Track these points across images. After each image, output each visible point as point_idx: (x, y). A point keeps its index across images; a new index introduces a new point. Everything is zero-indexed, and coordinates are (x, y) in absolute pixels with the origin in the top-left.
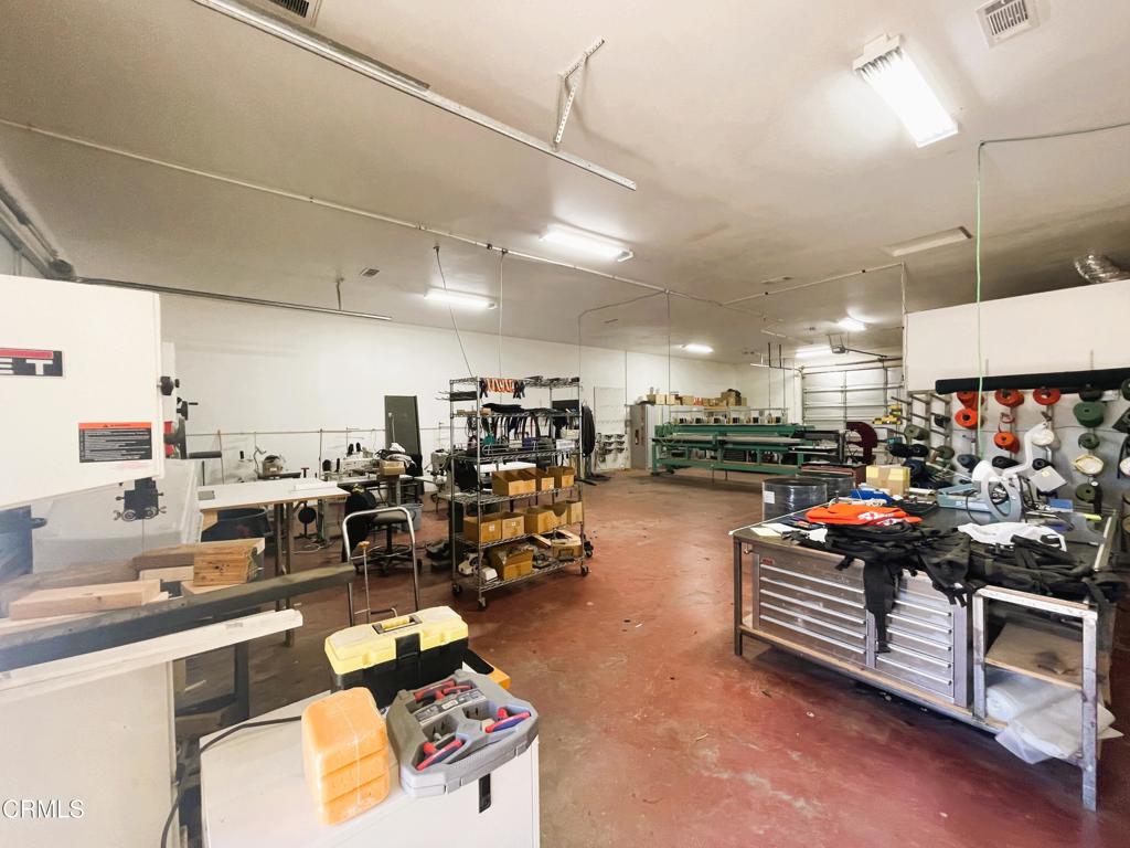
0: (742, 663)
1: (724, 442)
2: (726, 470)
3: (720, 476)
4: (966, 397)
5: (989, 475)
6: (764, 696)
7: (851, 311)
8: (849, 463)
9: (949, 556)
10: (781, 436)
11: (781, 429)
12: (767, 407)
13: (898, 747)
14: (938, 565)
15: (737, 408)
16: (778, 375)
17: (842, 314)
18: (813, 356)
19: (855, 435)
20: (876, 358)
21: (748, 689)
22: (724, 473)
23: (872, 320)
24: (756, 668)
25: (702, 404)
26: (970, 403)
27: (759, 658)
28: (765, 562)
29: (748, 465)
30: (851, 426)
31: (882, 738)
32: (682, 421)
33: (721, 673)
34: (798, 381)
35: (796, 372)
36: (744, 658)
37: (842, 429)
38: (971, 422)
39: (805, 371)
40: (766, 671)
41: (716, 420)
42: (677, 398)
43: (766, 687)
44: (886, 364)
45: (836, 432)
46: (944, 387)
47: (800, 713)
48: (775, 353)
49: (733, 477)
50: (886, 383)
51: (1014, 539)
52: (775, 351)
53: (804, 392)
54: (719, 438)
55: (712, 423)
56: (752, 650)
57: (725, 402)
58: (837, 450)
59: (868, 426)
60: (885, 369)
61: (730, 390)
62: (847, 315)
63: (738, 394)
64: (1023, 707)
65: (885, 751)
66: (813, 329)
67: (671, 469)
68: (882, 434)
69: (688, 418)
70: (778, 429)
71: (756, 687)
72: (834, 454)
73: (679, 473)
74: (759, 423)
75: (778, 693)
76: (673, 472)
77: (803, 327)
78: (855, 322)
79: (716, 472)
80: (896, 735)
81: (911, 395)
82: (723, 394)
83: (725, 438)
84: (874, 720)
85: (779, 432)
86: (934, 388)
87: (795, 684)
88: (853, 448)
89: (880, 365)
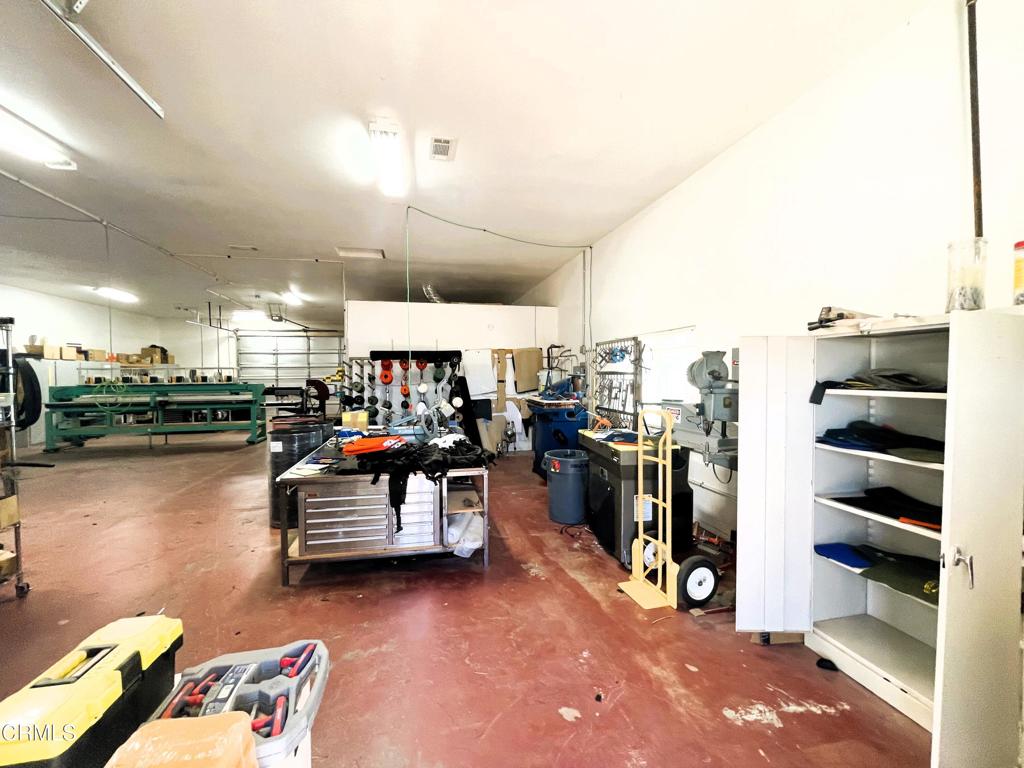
0: (292, 590)
1: (167, 403)
2: (166, 434)
3: (159, 440)
4: (386, 363)
5: (425, 411)
6: (324, 603)
7: (293, 287)
8: (311, 413)
9: (434, 458)
10: (232, 394)
11: (232, 388)
12: (200, 366)
13: (412, 585)
14: (429, 465)
15: (165, 366)
16: (211, 334)
17: (286, 288)
18: (250, 321)
19: (313, 391)
20: (301, 328)
21: (310, 603)
22: (164, 437)
23: (309, 298)
24: (307, 587)
25: (118, 360)
26: (387, 367)
27: (304, 579)
28: (311, 496)
29: (194, 424)
30: (310, 382)
31: (403, 586)
32: (98, 380)
33: (280, 605)
34: (233, 341)
35: (231, 334)
36: (292, 586)
37: (304, 386)
38: (387, 380)
39: (239, 333)
40: (315, 586)
41: (154, 379)
42: (80, 351)
43: (321, 597)
44: (309, 334)
45: (300, 388)
46: (375, 355)
47: (352, 599)
48: (215, 314)
49: (175, 440)
50: (309, 349)
51: (454, 442)
52: (214, 311)
53: (239, 353)
54: (159, 399)
55: (148, 383)
56: (296, 576)
57: (149, 359)
58: (302, 403)
59: (320, 382)
60: (308, 337)
61: (153, 346)
62: (289, 290)
63: (164, 351)
64: (461, 531)
65: (409, 590)
66: (257, 296)
67: (78, 441)
68: (331, 389)
69: (107, 376)
70: (228, 387)
71: (315, 601)
72: (299, 406)
73: (89, 444)
74: (208, 382)
75: (332, 595)
76: (82, 445)
77: (247, 294)
78: (295, 297)
79: (154, 437)
80: (408, 580)
81: (351, 359)
82: (143, 349)
83: (166, 399)
84: (393, 579)
85: (230, 390)
86: (369, 356)
87: (339, 584)
88: (314, 401)
89: (304, 334)
